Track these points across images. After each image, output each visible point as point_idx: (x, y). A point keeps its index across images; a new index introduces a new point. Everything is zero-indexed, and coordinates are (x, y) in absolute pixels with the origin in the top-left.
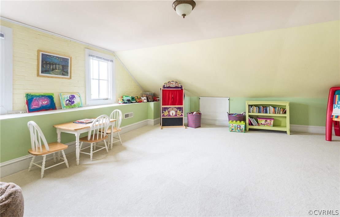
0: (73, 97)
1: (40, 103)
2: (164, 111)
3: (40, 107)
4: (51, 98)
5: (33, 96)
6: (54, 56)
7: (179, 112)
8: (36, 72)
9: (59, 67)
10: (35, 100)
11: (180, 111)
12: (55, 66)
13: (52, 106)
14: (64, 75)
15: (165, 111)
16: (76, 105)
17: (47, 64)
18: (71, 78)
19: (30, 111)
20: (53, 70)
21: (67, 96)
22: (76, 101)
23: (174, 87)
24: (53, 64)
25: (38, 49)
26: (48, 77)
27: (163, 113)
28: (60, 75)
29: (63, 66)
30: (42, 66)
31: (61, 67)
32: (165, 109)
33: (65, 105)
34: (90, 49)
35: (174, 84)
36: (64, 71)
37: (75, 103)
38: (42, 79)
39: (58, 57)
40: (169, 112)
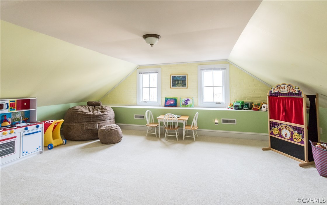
0: (188, 100)
1: (170, 103)
2: (273, 127)
3: (170, 105)
4: (175, 100)
5: (168, 98)
6: (177, 76)
7: (296, 134)
8: (170, 86)
9: (180, 82)
10: (168, 100)
11: (299, 133)
12: (179, 82)
13: (175, 105)
14: (183, 86)
15: (275, 128)
16: (189, 105)
17: (174, 81)
18: (187, 88)
19: (165, 106)
20: (177, 84)
21: (184, 99)
22: (189, 103)
23: (286, 94)
24: (177, 81)
25: (170, 74)
26: (175, 88)
27: (271, 129)
28: (181, 86)
29: (183, 81)
30: (172, 83)
31: (182, 82)
32: (274, 124)
33: (182, 105)
34: (202, 65)
35: (286, 88)
36: (183, 84)
37: (188, 104)
38: (172, 89)
39: (180, 76)
40: (280, 130)
